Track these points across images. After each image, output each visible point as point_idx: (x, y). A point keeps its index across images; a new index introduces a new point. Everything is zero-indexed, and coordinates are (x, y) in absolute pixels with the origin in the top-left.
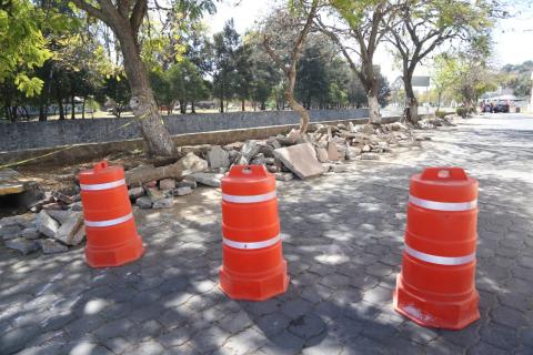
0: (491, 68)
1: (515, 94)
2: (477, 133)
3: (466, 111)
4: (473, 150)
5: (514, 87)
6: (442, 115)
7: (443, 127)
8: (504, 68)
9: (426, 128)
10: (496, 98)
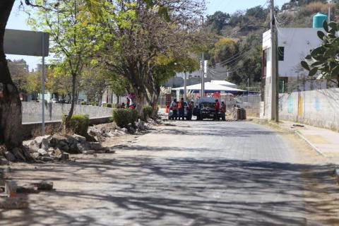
0: (182, 20)
1: (235, 79)
2: (157, 170)
3: (135, 117)
4: (145, 212)
5: (232, 64)
6: (81, 126)
7: (83, 157)
8: (211, 19)
9: (43, 160)
10: (198, 87)
